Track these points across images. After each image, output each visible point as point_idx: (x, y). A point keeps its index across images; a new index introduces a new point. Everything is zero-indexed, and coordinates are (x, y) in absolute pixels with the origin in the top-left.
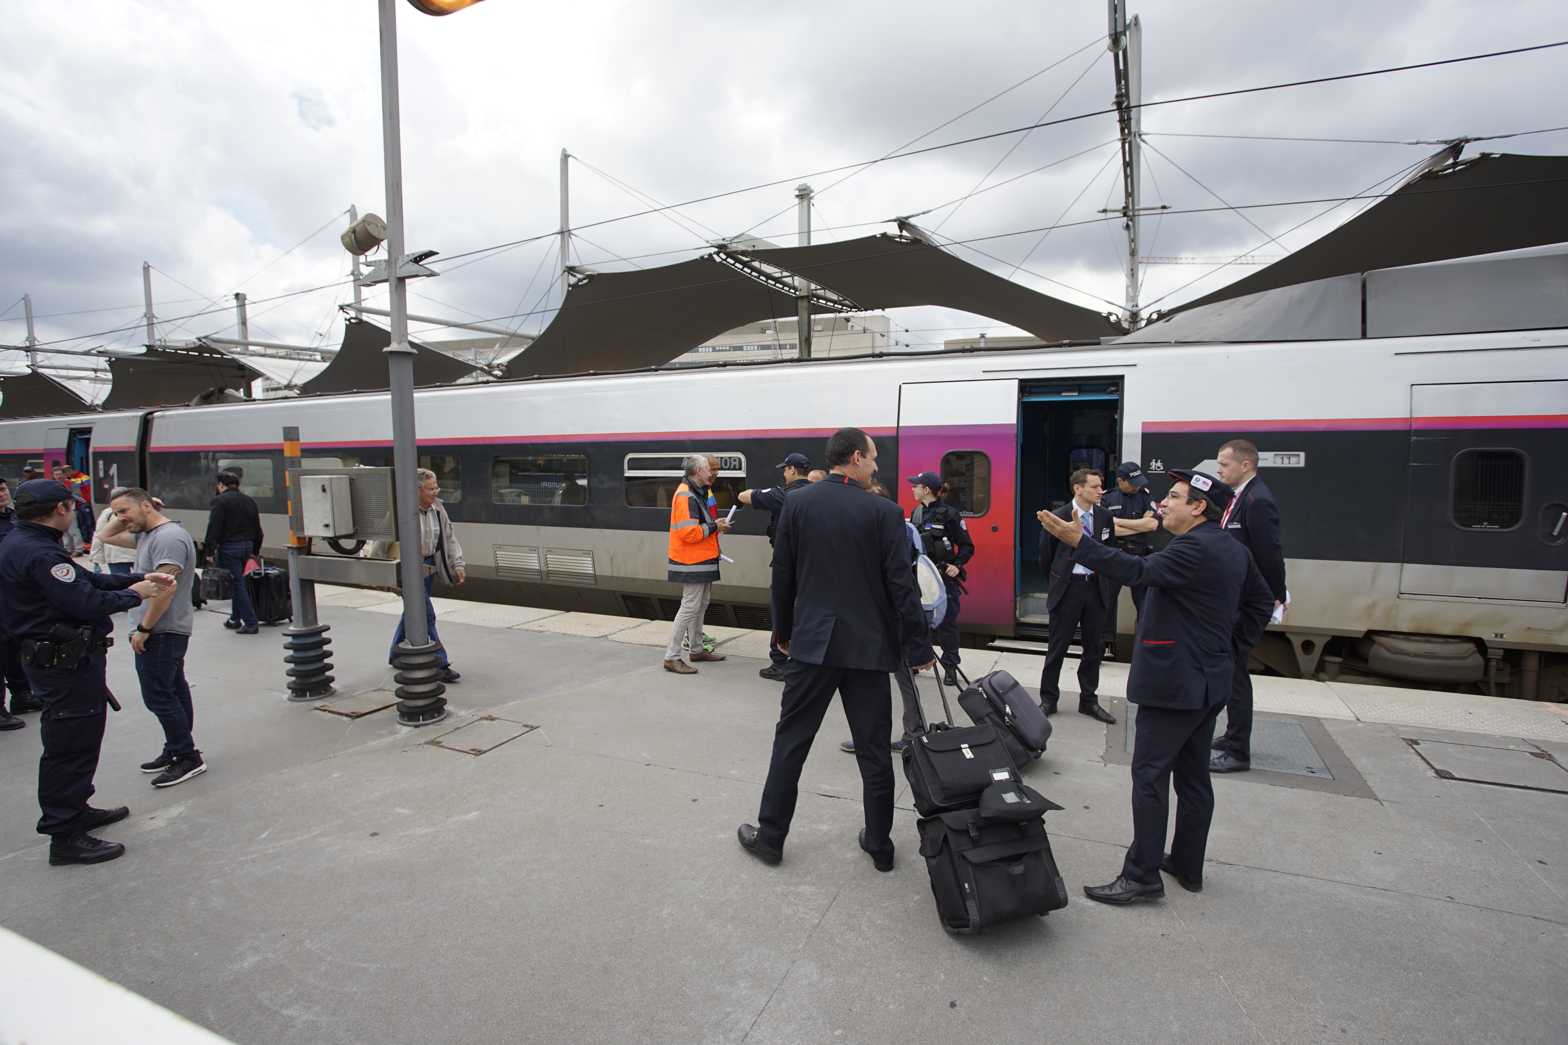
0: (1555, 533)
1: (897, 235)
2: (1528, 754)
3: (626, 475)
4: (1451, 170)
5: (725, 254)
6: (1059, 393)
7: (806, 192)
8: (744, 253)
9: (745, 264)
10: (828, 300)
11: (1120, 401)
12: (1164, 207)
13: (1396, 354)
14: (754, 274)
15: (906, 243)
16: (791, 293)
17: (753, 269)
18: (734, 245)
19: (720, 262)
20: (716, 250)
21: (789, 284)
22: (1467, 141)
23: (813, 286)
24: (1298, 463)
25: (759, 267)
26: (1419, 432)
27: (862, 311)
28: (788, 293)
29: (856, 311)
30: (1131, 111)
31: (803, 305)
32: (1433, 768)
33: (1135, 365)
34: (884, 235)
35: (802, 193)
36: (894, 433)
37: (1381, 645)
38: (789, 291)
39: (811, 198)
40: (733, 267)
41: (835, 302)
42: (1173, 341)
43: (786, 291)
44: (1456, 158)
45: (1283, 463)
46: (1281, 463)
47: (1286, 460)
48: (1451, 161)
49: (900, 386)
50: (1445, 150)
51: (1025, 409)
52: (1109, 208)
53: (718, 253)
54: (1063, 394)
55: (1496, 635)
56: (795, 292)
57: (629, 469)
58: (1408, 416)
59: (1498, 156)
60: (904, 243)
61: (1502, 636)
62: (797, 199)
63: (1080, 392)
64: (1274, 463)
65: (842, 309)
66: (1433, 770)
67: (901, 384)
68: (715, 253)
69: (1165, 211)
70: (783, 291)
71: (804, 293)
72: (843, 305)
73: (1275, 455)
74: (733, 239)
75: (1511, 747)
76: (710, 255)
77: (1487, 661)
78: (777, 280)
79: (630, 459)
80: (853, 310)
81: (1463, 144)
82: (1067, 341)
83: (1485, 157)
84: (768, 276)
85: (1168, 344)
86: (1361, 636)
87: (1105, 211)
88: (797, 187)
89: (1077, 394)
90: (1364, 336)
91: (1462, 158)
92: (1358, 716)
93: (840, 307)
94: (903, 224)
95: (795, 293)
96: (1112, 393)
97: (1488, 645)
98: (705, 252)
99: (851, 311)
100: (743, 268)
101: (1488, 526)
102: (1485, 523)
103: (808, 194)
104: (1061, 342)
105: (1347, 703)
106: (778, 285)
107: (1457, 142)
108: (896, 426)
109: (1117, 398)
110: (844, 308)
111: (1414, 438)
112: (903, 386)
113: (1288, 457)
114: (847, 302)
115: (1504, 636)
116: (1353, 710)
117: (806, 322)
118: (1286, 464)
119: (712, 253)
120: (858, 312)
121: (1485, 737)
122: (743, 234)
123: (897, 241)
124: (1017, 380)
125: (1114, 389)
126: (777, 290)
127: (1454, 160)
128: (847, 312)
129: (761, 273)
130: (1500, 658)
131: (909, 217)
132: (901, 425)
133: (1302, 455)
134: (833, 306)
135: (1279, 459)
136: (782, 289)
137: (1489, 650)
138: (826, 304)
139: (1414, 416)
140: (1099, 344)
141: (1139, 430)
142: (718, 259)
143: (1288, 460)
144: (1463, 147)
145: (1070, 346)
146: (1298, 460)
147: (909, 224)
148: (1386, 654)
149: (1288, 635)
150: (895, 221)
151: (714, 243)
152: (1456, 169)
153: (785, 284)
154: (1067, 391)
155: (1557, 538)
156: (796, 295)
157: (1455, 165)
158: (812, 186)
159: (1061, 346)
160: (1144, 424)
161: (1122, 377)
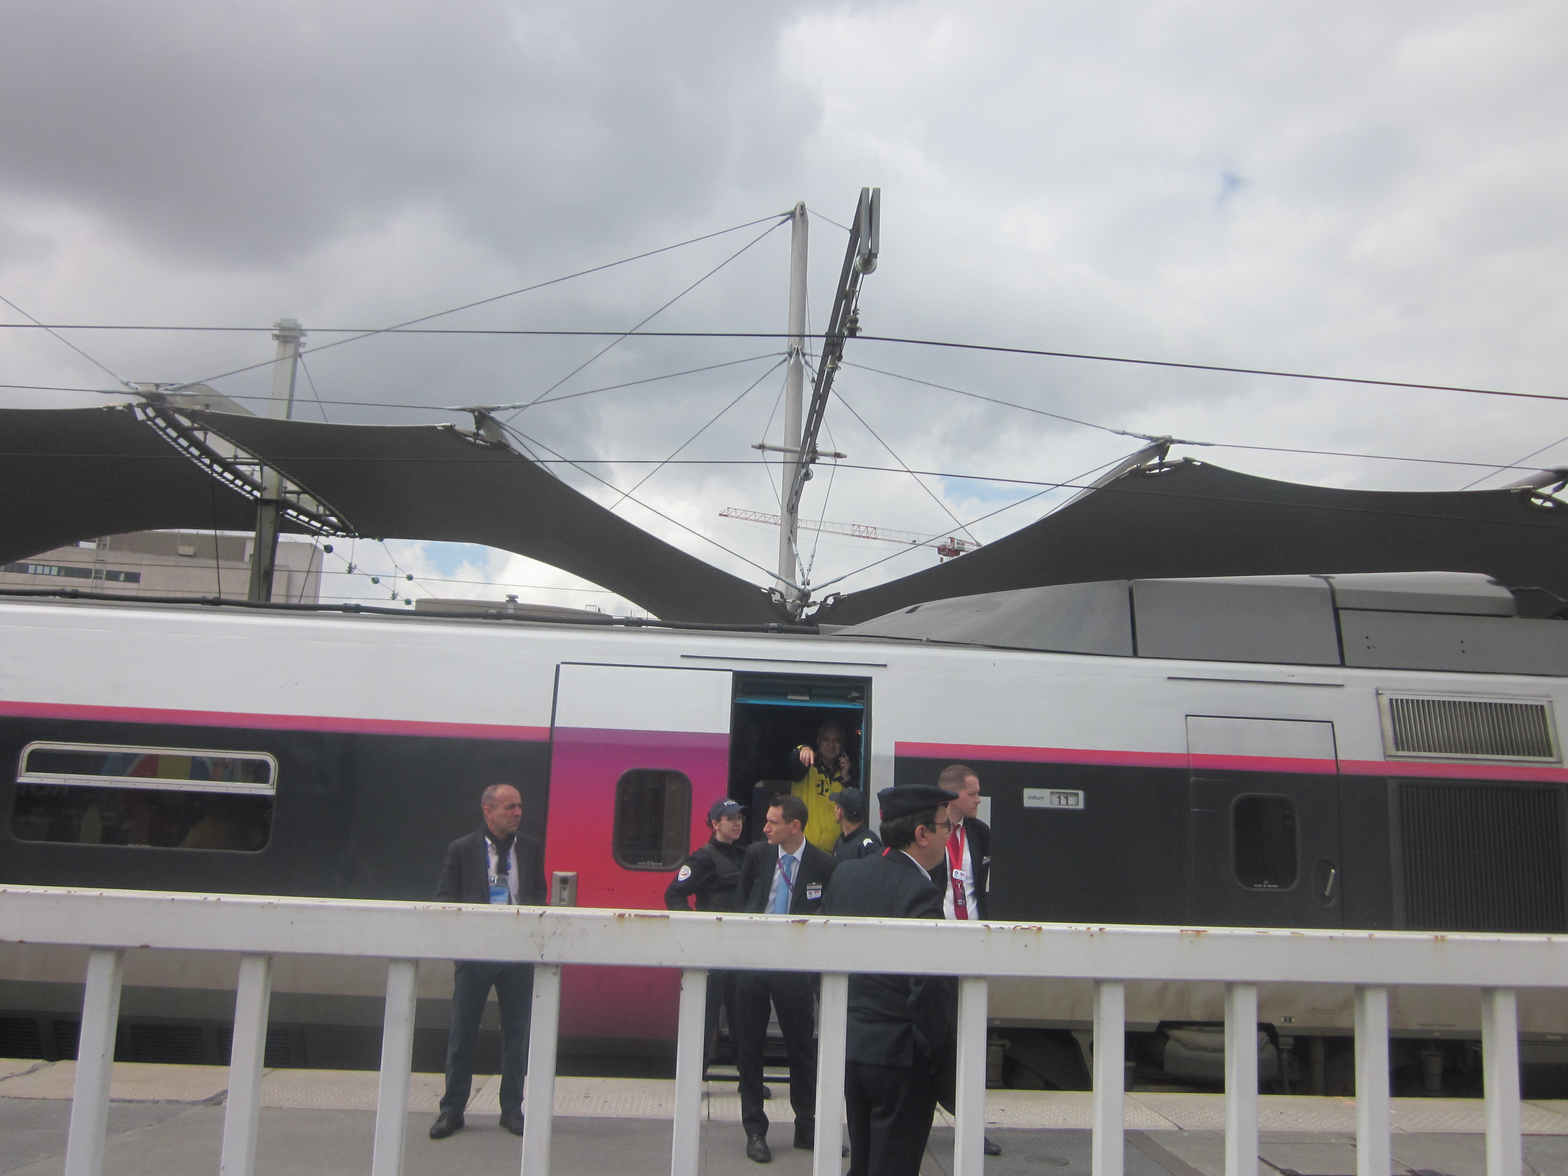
0: (1327, 893)
1: (471, 432)
2: (1350, 1146)
3: (20, 780)
4: (1157, 471)
5: (155, 410)
6: (784, 695)
7: (295, 334)
8: (192, 415)
9: (184, 432)
10: (301, 511)
11: (865, 711)
12: (838, 455)
13: (1169, 678)
14: (193, 450)
15: (483, 446)
16: (245, 491)
17: (195, 442)
18: (178, 399)
19: (143, 421)
20: (144, 400)
21: (245, 474)
22: (1173, 442)
23: (291, 487)
24: (1078, 804)
25: (202, 439)
26: (1199, 772)
27: (354, 537)
28: (239, 490)
29: (343, 536)
31: (267, 515)
32: (1276, 1168)
33: (885, 666)
34: (450, 430)
35: (287, 333)
36: (546, 737)
37: (1177, 1040)
38: (241, 487)
39: (301, 345)
40: (161, 433)
41: (313, 517)
42: (925, 639)
43: (237, 486)
44: (1162, 458)
45: (1060, 804)
46: (1058, 803)
47: (1063, 801)
48: (1156, 460)
49: (558, 667)
50: (1151, 447)
51: (740, 713)
52: (768, 443)
53: (143, 407)
54: (789, 697)
55: (1285, 1020)
56: (252, 490)
57: (29, 769)
58: (1186, 752)
59: (1199, 464)
60: (478, 446)
61: (1290, 1020)
62: (276, 342)
63: (813, 697)
64: (1051, 803)
65: (321, 529)
66: (1278, 1171)
67: (559, 663)
68: (139, 405)
69: (839, 461)
70: (232, 486)
71: (271, 495)
72: (325, 523)
73: (1052, 792)
74: (179, 389)
75: (1333, 1141)
76: (130, 407)
77: (1280, 1051)
78: (228, 466)
79: (33, 754)
80: (339, 533)
81: (1168, 444)
82: (775, 625)
83: (1188, 462)
84: (216, 459)
85: (918, 642)
86: (1153, 1029)
87: (762, 447)
88: (279, 322)
89: (808, 698)
90: (1135, 655)
91: (1168, 459)
92: (1179, 1125)
93: (319, 525)
94: (482, 417)
95: (250, 493)
96: (853, 700)
97: (1280, 1032)
98: (118, 402)
99: (334, 534)
100: (178, 437)
101: (1269, 886)
102: (1266, 882)
103: (297, 338)
104: (766, 624)
105: (1160, 1112)
106: (226, 474)
107: (1162, 441)
108: (549, 725)
109: (861, 707)
110: (325, 528)
111: (1194, 778)
112: (562, 666)
113: (1065, 796)
114: (333, 519)
115: (1293, 1020)
116: (1170, 1119)
117: (270, 543)
118: (1063, 805)
119: (134, 404)
120: (347, 538)
121: (1306, 1134)
122: (198, 384)
123: (469, 442)
124: (732, 673)
125: (856, 695)
126: (223, 483)
127: (1159, 459)
128: (327, 536)
129: (206, 451)
130: (1290, 1047)
131: (493, 409)
132: (557, 724)
133: (1081, 793)
134: (308, 523)
135: (1055, 799)
136: (232, 482)
137: (1280, 1039)
138: (297, 517)
139: (1192, 752)
140: (817, 633)
141: (891, 752)
142: (140, 416)
143: (1065, 800)
144: (1168, 447)
145: (779, 632)
146: (1076, 801)
147: (492, 419)
148: (1184, 1052)
149: (1075, 1035)
150: (472, 411)
151: (141, 389)
152: (1162, 470)
153: (238, 475)
154: (794, 693)
155: (1329, 899)
156: (253, 495)
157: (1161, 465)
158: (301, 325)
159: (765, 630)
160: (897, 744)
161: (869, 680)
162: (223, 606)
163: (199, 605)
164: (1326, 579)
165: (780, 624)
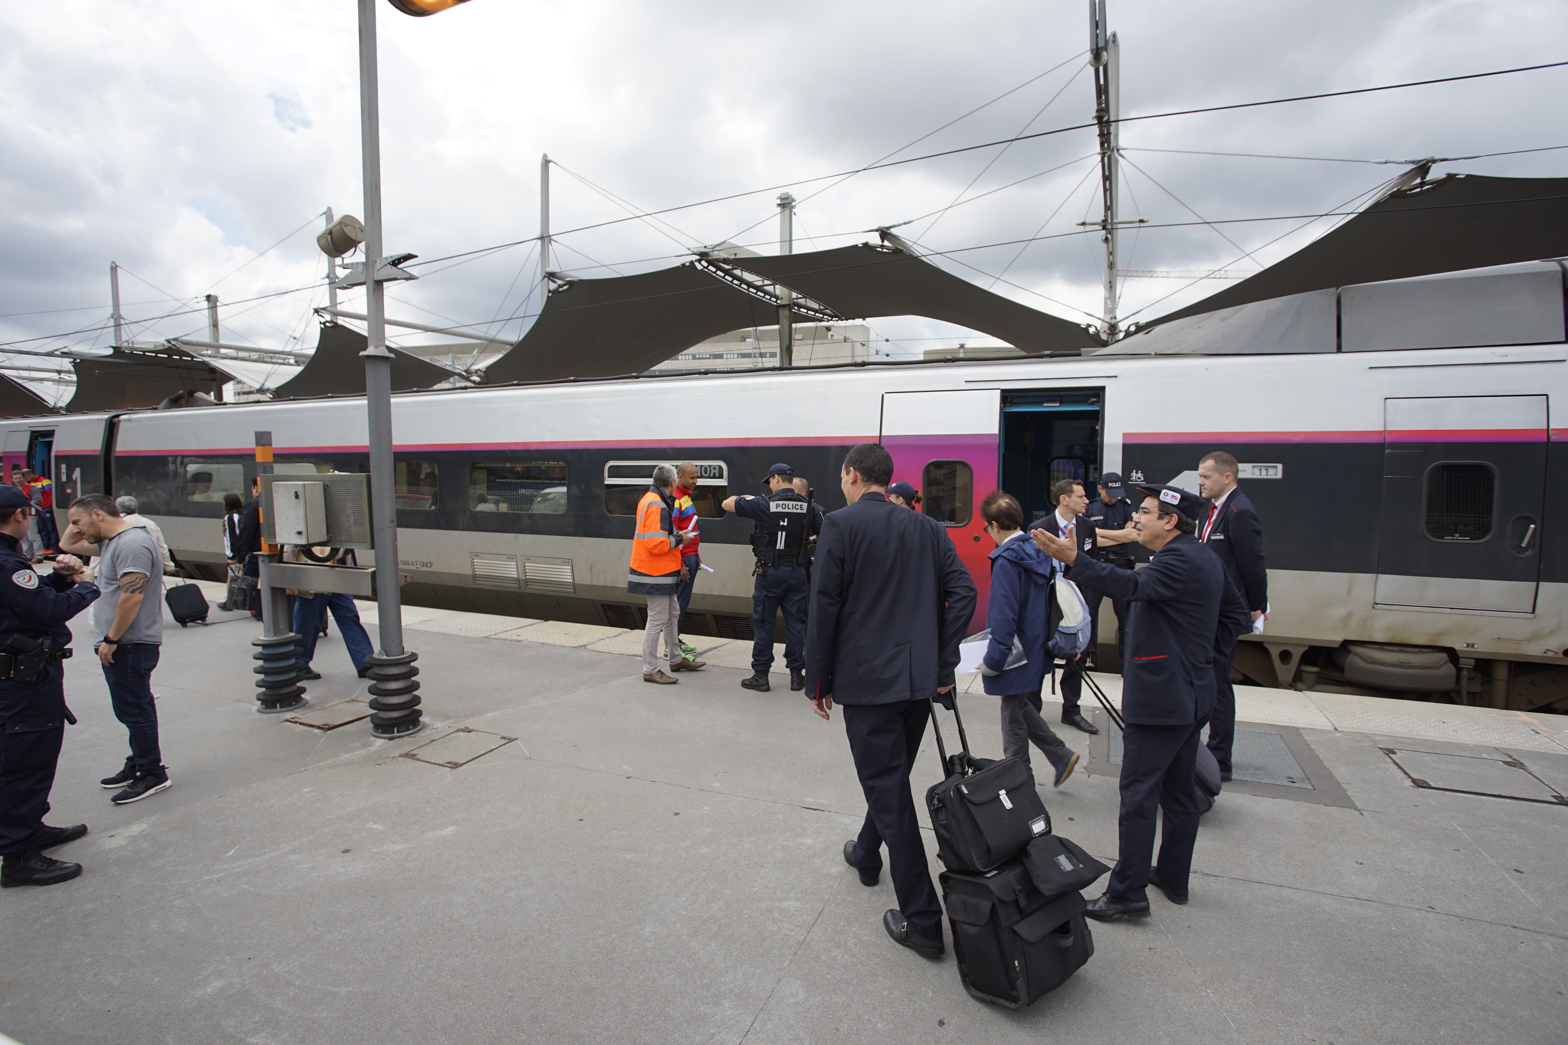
0: (1524, 545)
1: (878, 245)
2: (1501, 762)
3: (606, 482)
4: (1418, 190)
5: (707, 262)
6: (1041, 403)
7: (788, 201)
8: (726, 261)
9: (727, 272)
10: (809, 309)
11: (1101, 411)
12: (1141, 221)
13: (1370, 368)
14: (735, 282)
15: (888, 253)
16: (772, 301)
17: (735, 277)
18: (716, 253)
19: (702, 270)
20: (698, 257)
21: (770, 292)
22: (1434, 161)
23: (794, 295)
24: (1276, 475)
25: (740, 275)
26: (1393, 445)
27: (843, 320)
28: (770, 302)
29: (837, 321)
30: (1111, 125)
31: (784, 314)
32: (1410, 777)
33: (1116, 377)
34: (866, 245)
35: (784, 202)
37: (1357, 655)
38: (770, 300)
39: (793, 207)
40: (714, 275)
41: (816, 311)
42: (1153, 353)
43: (767, 299)
44: (1423, 177)
45: (1261, 475)
46: (1259, 474)
47: (1264, 472)
48: (1418, 181)
49: (883, 396)
50: (1412, 170)
51: (1008, 420)
52: (1088, 221)
53: (699, 261)
54: (1045, 405)
55: (1468, 645)
56: (777, 300)
57: (610, 477)
58: (1382, 429)
59: (1463, 176)
60: (885, 253)
61: (1473, 646)
62: (779, 208)
63: (1062, 403)
64: (1252, 474)
65: (823, 318)
66: (1410, 780)
67: (884, 393)
68: (696, 261)
69: (1143, 225)
70: (764, 299)
71: (785, 302)
72: (824, 314)
73: (1253, 466)
74: (715, 247)
75: (1485, 756)
76: (692, 262)
77: (1459, 670)
78: (758, 288)
79: (610, 467)
80: (834, 319)
81: (1430, 164)
82: (1048, 352)
83: (1451, 177)
84: (750, 285)
85: (1148, 356)
86: (1337, 646)
87: (1083, 224)
88: (779, 195)
89: (1058, 405)
90: (1339, 350)
91: (1429, 177)
92: (1336, 726)
93: (821, 316)
94: (884, 233)
96: (1093, 403)
97: (1460, 655)
98: (687, 260)
99: (831, 320)
100: (725, 276)
101: (1459, 538)
102: (1457, 535)
103: (790, 203)
104: (1042, 352)
105: (1325, 713)
106: (759, 293)
107: (1424, 162)
108: (879, 435)
109: (1098, 409)
110: (825, 317)
111: (1388, 451)
112: (885, 395)
113: (1266, 468)
114: (828, 311)
115: (1475, 646)
116: (1331, 719)
117: (787, 330)
118: (1264, 475)
119: (694, 260)
120: (839, 321)
121: (1459, 746)
122: (725, 242)
123: (879, 251)
124: (999, 391)
125: (1095, 400)
126: (759, 298)
127: (1421, 179)
128: (828, 321)
129: (742, 281)
130: (1471, 667)
131: (890, 227)
132: (883, 434)
133: (1280, 466)
134: (814, 315)
135: (1257, 471)
136: (764, 297)
137: (1461, 660)
138: (807, 313)
139: (1389, 428)
140: (1080, 355)
141: (1119, 441)
142: (699, 267)
143: (1266, 471)
144: (1430, 167)
145: (1051, 357)
146: (1276, 472)
147: (890, 234)
148: (1362, 664)
149: (1266, 645)
150: (877, 230)
151: (695, 251)
152: (1424, 189)
153: (766, 293)
154: (1049, 402)
155: (1525, 549)
156: (777, 303)
157: (1422, 184)
158: (792, 195)
159: (1041, 357)
160: (1124, 434)
161: (1103, 389)
162: (709, 375)
163: (697, 375)
164: (1559, 262)
165: (1052, 351)
